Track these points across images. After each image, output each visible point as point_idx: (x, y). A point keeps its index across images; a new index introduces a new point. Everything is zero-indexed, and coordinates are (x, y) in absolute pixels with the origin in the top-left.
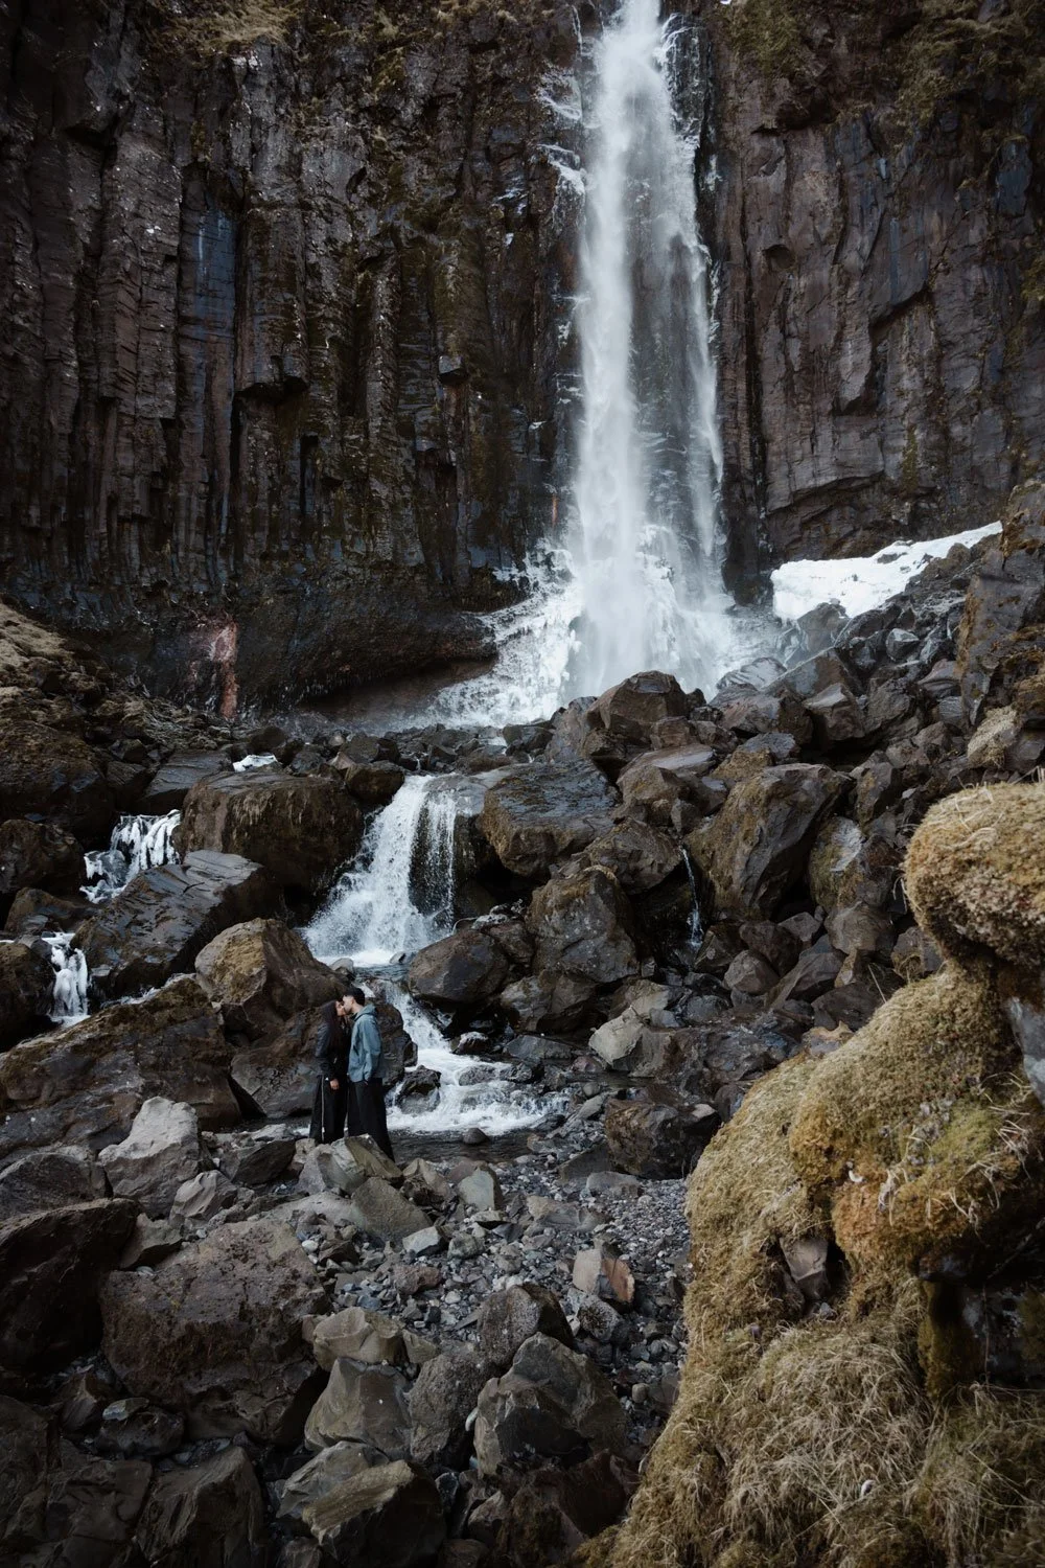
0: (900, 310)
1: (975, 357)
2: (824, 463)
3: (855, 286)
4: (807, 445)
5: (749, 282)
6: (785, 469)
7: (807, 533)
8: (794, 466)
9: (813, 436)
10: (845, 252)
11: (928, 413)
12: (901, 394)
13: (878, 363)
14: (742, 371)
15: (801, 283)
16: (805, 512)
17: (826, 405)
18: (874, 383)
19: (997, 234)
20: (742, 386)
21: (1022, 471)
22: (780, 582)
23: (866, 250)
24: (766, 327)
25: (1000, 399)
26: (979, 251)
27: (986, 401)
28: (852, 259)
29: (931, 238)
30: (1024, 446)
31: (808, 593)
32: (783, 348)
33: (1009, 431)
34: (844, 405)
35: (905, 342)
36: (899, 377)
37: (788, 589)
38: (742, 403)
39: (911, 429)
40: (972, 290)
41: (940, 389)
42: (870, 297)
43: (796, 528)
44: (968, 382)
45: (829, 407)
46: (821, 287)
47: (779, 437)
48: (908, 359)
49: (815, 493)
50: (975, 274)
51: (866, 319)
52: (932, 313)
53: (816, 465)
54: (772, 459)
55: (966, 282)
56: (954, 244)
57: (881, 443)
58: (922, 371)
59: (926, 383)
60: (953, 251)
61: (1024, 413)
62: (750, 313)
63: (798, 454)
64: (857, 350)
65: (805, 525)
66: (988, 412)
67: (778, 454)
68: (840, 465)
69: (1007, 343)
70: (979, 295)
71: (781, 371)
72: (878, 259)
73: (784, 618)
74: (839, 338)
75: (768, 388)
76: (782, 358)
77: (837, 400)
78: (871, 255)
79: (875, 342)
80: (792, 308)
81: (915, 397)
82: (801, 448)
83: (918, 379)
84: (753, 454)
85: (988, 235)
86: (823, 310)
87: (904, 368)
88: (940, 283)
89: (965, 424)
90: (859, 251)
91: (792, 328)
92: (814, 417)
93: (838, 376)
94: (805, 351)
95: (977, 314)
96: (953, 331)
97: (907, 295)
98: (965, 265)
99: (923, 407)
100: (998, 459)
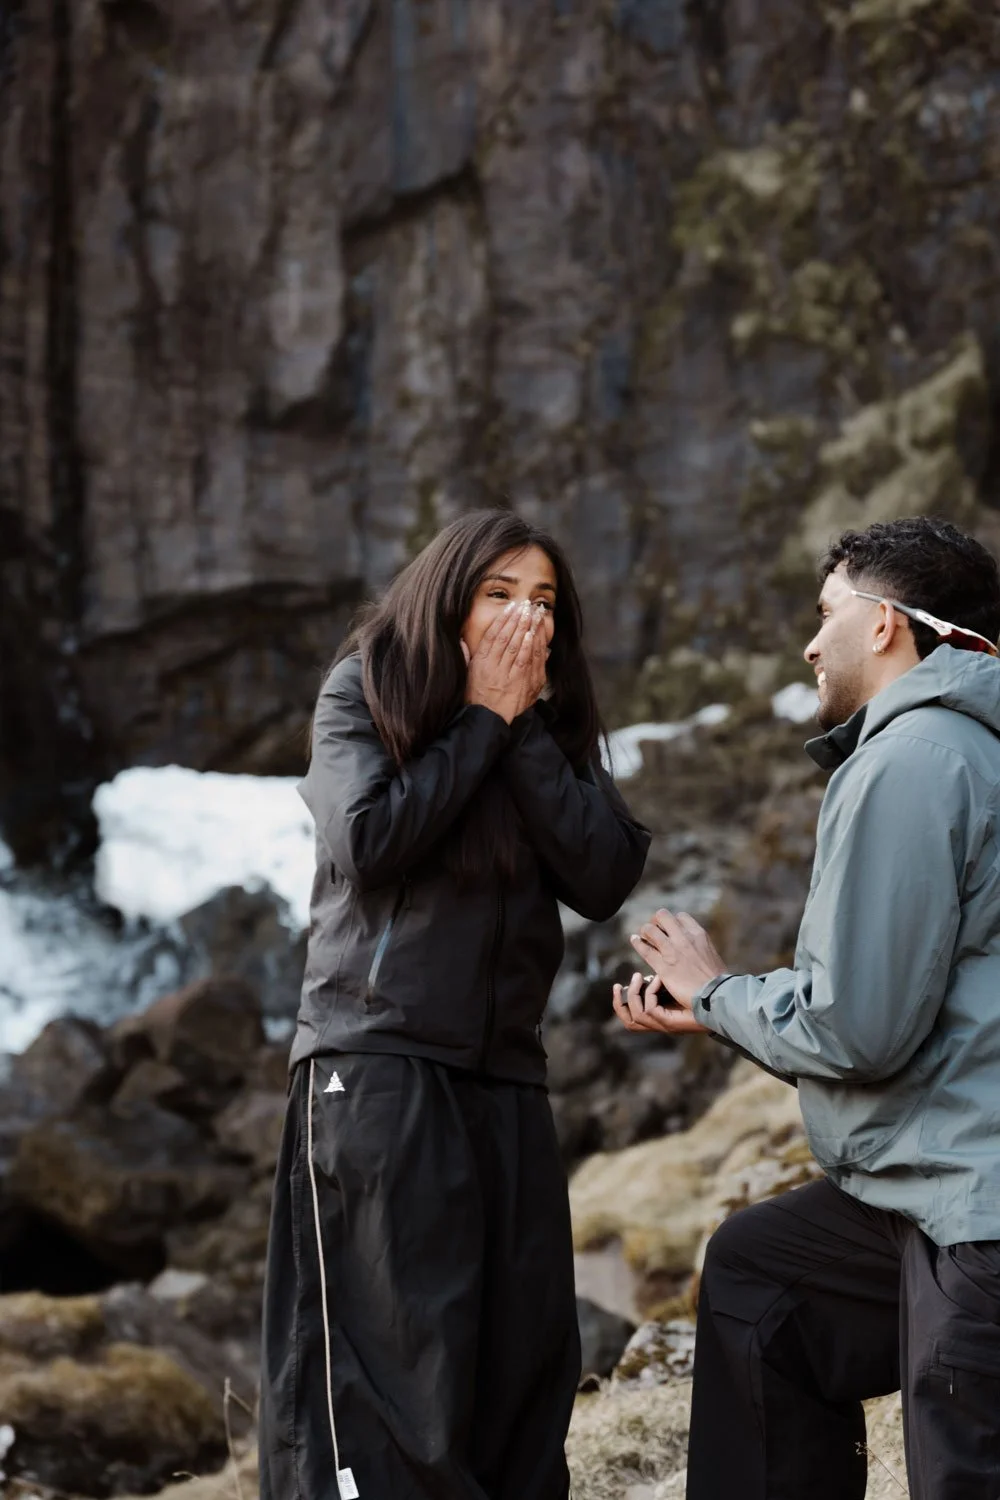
0: (410, 206)
1: (569, 349)
2: (226, 536)
3: (311, 132)
4: (185, 486)
5: (63, 70)
6: (129, 538)
7: (171, 701)
8: (156, 536)
9: (201, 471)
10: (289, 46)
11: (466, 458)
12: (406, 402)
13: (358, 319)
14: (39, 283)
15: (183, 93)
16: (171, 651)
17: (233, 397)
18: (346, 366)
19: (626, 85)
20: (37, 319)
21: (666, 630)
22: (118, 820)
23: (340, 53)
24: (93, 180)
25: (622, 456)
26: (584, 114)
27: (594, 457)
28: (305, 68)
29: (483, 57)
30: (668, 572)
31: (193, 855)
32: (134, 239)
33: (641, 531)
34: (277, 408)
35: (416, 279)
36: (400, 361)
37: (144, 839)
38: (35, 356)
39: (426, 488)
40: (568, 198)
41: (493, 408)
42: (345, 164)
43: (150, 687)
44: (556, 405)
45: (241, 406)
46: (232, 115)
47: (119, 457)
48: (423, 323)
49: (200, 608)
50: (576, 163)
51: (332, 215)
52: (480, 227)
53: (205, 540)
54: (99, 508)
55: (556, 179)
56: (532, 82)
57: (359, 511)
58: (453, 360)
59: (463, 391)
60: (530, 100)
61: (671, 496)
62: (62, 146)
63: (164, 507)
64: (312, 281)
65: (168, 681)
66: (598, 482)
67: (114, 497)
68: (264, 549)
69: (640, 332)
70: (584, 215)
71: (128, 296)
72: (366, 79)
73: (131, 908)
74: (271, 247)
75: (93, 331)
76: (130, 265)
77: (261, 396)
78: (350, 70)
79: (351, 267)
80: (161, 150)
81: (437, 416)
82: (166, 495)
83: (444, 375)
84: (55, 491)
85: (606, 83)
86: (234, 170)
87: (413, 341)
88: (498, 163)
89: (544, 497)
90: (325, 52)
91: (160, 198)
92: (204, 421)
93: (265, 337)
94: (189, 261)
95: (579, 253)
96: (526, 281)
97: (426, 175)
98: (555, 136)
99: (455, 443)
100: (616, 592)
